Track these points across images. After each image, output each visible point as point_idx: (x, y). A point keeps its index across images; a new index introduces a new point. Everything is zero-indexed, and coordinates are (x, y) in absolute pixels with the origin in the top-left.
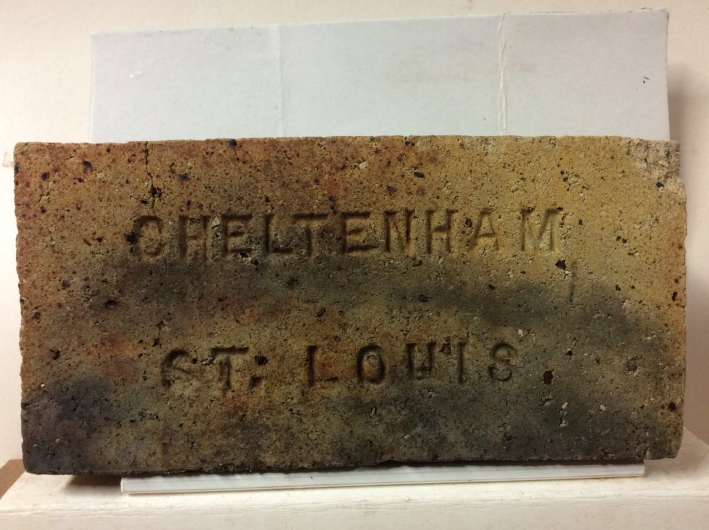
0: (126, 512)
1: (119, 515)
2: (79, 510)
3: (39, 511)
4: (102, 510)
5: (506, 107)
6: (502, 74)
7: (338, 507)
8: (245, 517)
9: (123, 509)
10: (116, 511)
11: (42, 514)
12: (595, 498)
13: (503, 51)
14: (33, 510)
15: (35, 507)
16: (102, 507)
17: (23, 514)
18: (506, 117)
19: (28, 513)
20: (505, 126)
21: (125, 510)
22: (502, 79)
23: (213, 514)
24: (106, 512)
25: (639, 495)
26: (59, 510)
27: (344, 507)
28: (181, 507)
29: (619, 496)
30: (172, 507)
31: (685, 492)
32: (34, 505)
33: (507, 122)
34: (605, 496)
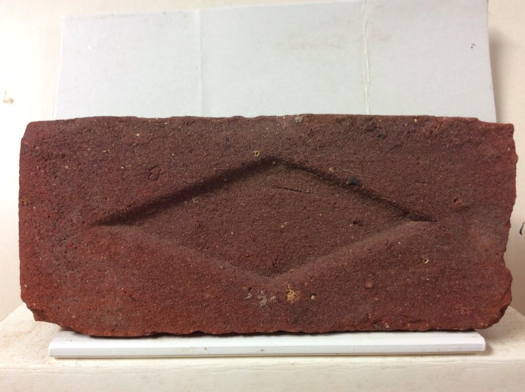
2: (21, 368)
5: (369, 66)
6: (365, 42)
8: (158, 375)
10: (51, 370)
12: (445, 362)
13: (366, 26)
16: (40, 366)
18: (369, 74)
20: (369, 80)
21: (59, 369)
22: (366, 46)
24: (44, 370)
28: (105, 367)
29: (464, 360)
30: (97, 367)
33: (370, 77)
34: (453, 361)
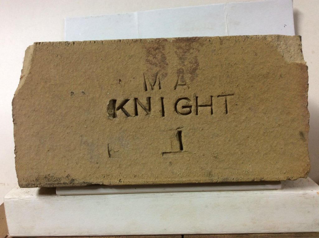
3: (22, 199)
15: (20, 197)
17: (15, 200)
19: (17, 199)
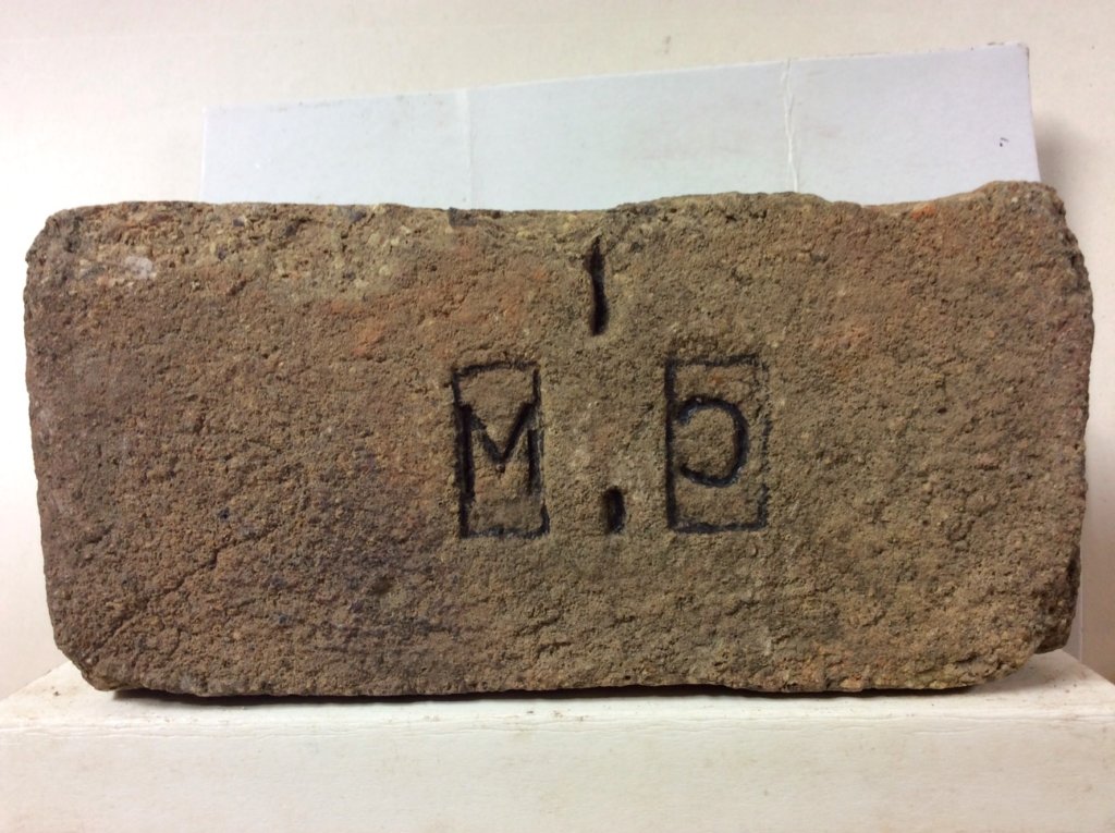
0: (162, 729)
1: (151, 735)
2: (93, 726)
3: (38, 727)
4: (126, 727)
7: (474, 727)
9: (157, 725)
10: (147, 729)
11: (40, 731)
12: (875, 718)
14: (28, 725)
15: (33, 722)
16: (126, 722)
17: (14, 731)
19: (21, 729)
21: (158, 727)
23: (287, 735)
24: (133, 729)
25: (946, 716)
26: (65, 725)
27: (484, 727)
29: (913, 715)
30: (227, 723)
31: (1021, 712)
32: (31, 719)
34: (890, 716)
